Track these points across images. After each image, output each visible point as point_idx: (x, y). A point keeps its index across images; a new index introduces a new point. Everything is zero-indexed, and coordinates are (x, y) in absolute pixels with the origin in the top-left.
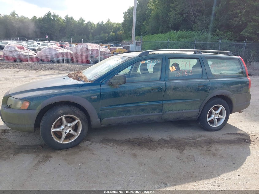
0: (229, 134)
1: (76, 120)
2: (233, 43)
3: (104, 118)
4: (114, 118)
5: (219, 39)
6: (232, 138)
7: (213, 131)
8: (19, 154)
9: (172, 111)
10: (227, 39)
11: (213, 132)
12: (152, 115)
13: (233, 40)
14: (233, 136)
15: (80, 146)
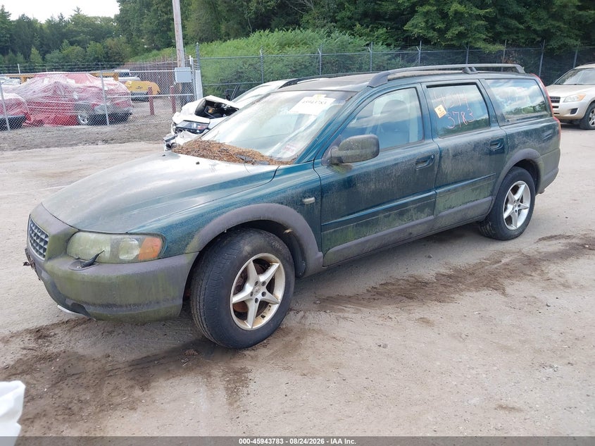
0: (544, 239)
1: (272, 265)
2: (393, 51)
3: (329, 249)
4: (349, 244)
5: (367, 45)
6: (555, 246)
7: (513, 239)
8: (153, 384)
9: (450, 208)
10: (381, 43)
11: (513, 241)
12: (417, 225)
13: (392, 46)
14: (554, 242)
15: (284, 326)
